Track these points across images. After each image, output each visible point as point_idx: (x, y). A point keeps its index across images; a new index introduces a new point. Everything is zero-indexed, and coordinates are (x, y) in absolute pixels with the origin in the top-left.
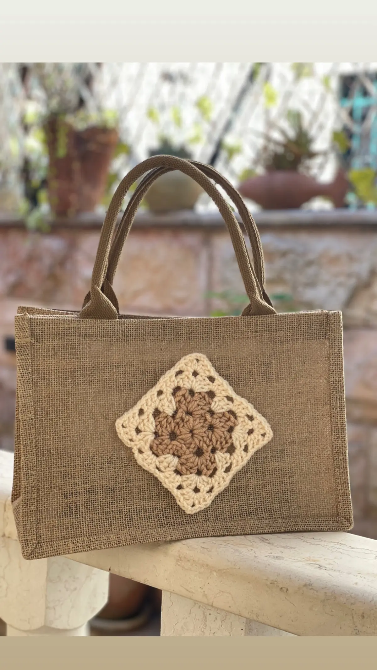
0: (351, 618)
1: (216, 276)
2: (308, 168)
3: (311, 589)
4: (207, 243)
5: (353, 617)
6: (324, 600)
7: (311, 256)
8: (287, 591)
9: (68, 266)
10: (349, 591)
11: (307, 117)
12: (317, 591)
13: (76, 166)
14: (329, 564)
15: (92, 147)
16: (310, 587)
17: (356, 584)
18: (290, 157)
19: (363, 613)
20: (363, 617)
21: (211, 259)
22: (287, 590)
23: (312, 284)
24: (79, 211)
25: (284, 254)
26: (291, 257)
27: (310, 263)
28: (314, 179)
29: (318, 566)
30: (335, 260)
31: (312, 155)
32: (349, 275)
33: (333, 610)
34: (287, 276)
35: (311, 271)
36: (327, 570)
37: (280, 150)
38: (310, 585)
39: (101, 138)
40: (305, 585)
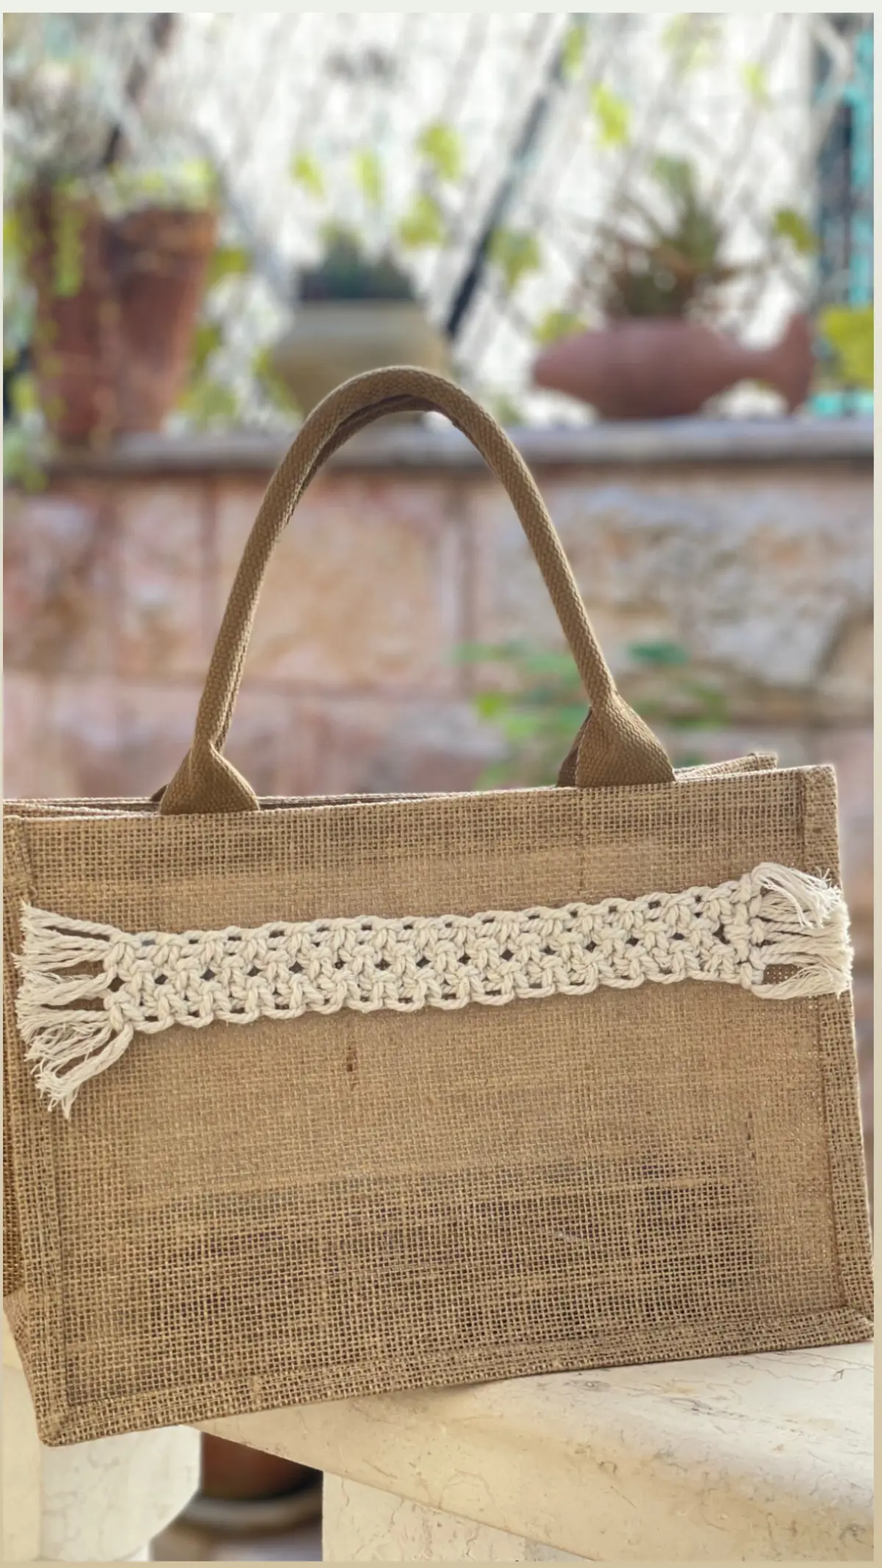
0: (766, 1533)
1: (485, 597)
2: (715, 308)
3: (672, 1465)
4: (457, 509)
5: (770, 1533)
6: (703, 1491)
7: (728, 542)
8: (614, 1471)
9: (99, 576)
10: (761, 1469)
11: (707, 175)
12: (686, 1470)
13: (109, 313)
14: (719, 1398)
15: (149, 262)
16: (670, 1461)
17: (779, 1448)
18: (665, 282)
19: (794, 1523)
20: (794, 1531)
21: (469, 551)
22: (615, 1467)
23: (730, 615)
24: (119, 433)
25: (657, 536)
26: (674, 545)
27: (724, 560)
28: (732, 333)
29: (692, 1405)
30: (789, 550)
31: (723, 274)
32: (827, 590)
33: (725, 1516)
34: (667, 594)
35: (729, 578)
36: (714, 1415)
37: (639, 264)
38: (669, 1455)
39: (173, 238)
40: (658, 1456)
